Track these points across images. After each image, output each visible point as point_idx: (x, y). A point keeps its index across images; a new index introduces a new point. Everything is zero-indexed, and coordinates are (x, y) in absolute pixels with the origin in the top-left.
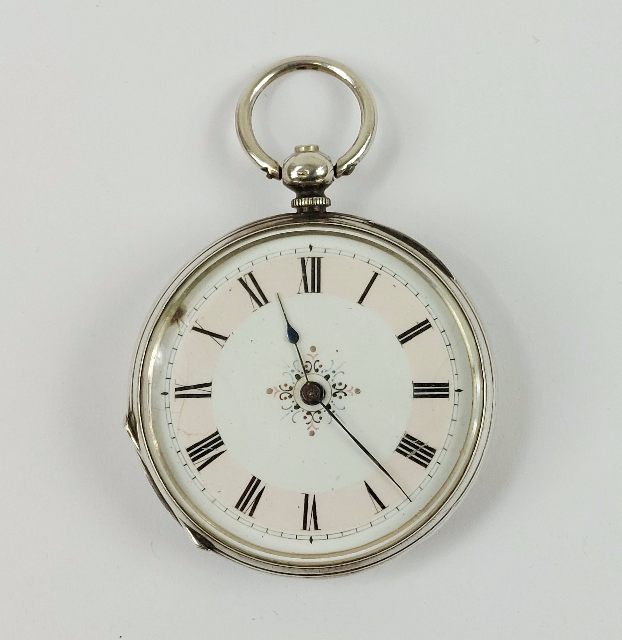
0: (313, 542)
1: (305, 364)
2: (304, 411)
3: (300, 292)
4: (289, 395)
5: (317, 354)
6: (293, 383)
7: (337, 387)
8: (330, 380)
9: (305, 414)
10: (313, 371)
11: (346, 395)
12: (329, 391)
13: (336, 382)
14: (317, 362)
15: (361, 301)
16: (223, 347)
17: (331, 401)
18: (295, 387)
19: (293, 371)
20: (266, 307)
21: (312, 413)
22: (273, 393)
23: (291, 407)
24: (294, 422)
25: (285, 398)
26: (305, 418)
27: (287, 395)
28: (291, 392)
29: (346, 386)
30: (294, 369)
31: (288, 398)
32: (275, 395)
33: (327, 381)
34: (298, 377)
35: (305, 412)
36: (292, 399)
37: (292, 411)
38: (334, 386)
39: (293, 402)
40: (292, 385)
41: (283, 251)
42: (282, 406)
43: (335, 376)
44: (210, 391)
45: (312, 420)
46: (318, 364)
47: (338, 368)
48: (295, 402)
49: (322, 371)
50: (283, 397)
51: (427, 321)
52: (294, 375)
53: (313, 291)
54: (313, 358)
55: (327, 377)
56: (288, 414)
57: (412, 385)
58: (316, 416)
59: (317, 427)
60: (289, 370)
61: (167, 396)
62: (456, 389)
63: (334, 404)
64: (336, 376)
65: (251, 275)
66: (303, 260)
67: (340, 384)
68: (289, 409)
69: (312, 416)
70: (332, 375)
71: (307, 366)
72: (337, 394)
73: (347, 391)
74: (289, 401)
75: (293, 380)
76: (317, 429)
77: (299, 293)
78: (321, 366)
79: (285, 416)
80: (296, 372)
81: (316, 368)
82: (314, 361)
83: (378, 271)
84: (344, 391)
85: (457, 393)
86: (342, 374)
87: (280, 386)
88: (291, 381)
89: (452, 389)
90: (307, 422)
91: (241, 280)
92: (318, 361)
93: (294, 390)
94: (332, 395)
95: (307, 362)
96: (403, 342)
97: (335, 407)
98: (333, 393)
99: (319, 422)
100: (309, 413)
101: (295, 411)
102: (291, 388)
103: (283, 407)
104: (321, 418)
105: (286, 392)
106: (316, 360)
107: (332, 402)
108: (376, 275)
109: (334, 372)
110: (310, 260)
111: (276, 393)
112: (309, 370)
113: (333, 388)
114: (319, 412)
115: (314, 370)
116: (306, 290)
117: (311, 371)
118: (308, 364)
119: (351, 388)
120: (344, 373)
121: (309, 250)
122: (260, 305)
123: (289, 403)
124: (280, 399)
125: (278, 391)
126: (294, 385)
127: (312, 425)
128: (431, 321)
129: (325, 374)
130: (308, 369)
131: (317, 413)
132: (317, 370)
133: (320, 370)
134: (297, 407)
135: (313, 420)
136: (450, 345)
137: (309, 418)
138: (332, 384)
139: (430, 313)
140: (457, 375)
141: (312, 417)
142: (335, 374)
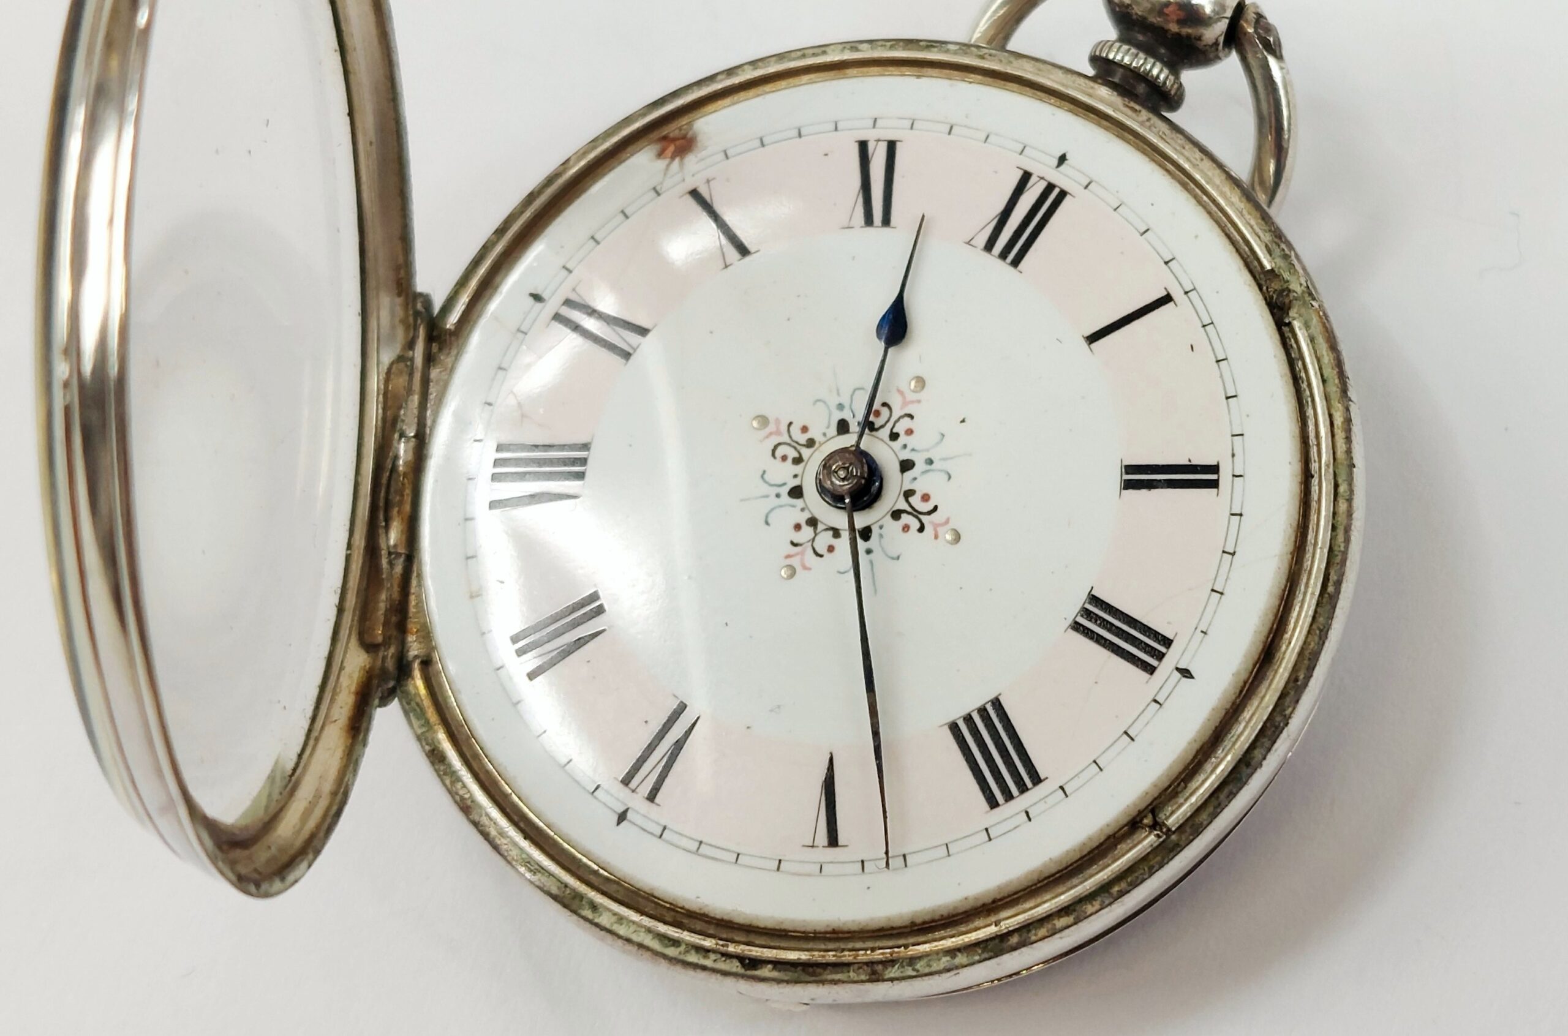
0: (624, 824)
1: (876, 406)
2: (807, 511)
3: (971, 243)
4: (797, 455)
5: (919, 401)
6: (825, 434)
7: (915, 501)
8: (909, 475)
9: (803, 518)
10: (885, 433)
11: (921, 529)
12: (891, 498)
13: (920, 487)
14: (907, 419)
15: (1093, 338)
16: (726, 267)
17: (880, 523)
18: (821, 445)
19: (841, 407)
20: (877, 233)
21: (820, 527)
22: (767, 430)
23: (784, 484)
24: (767, 523)
25: (784, 458)
26: (798, 527)
27: (792, 454)
28: (806, 453)
29: (935, 508)
30: (846, 403)
31: (790, 460)
32: (767, 437)
33: (900, 474)
34: (843, 427)
35: (807, 515)
36: (798, 469)
37: (778, 496)
38: (908, 494)
39: (796, 476)
40: (819, 438)
41: (996, 134)
42: (764, 472)
43: (925, 472)
44: (635, 346)
45: (809, 541)
46: (905, 423)
47: (944, 459)
48: (799, 479)
49: (905, 446)
50: (780, 452)
51: (1214, 469)
52: (838, 416)
53: (1003, 255)
54: (905, 403)
55: (906, 466)
56: (767, 496)
57: (1084, 596)
58: (824, 539)
59: (808, 565)
60: (834, 401)
61: (539, 305)
62: (1181, 666)
63: (881, 536)
64: (930, 474)
65: (892, 146)
66: (1026, 176)
67: (926, 498)
68: (775, 488)
69: (815, 532)
70: (920, 466)
71: (878, 414)
72: (904, 516)
73: (931, 522)
74: (789, 468)
75: (828, 427)
76: (805, 568)
77: (968, 243)
78: (910, 432)
79: (757, 498)
80: (846, 415)
81: (895, 431)
82: (902, 413)
83: (1177, 294)
84: (923, 518)
85: (1178, 675)
86: (946, 477)
87: (790, 424)
88: (822, 426)
89: (1173, 657)
90: (795, 541)
91: (863, 146)
92: (911, 416)
93: (815, 451)
94: (890, 512)
95: (885, 404)
96: (1129, 485)
97: (880, 541)
98: (895, 509)
99: (821, 556)
100: (813, 522)
101: (786, 499)
102: (811, 443)
103: (766, 476)
104: (831, 549)
105: (794, 444)
106: (908, 412)
107: (881, 527)
108: (1167, 299)
109: (930, 462)
110: (1042, 185)
111: (771, 434)
112: (876, 426)
113: (902, 498)
114: (836, 533)
115: (888, 432)
116: (989, 246)
117: (882, 430)
118: (885, 412)
119: (943, 520)
120: (950, 477)
121: (1056, 162)
122: (869, 220)
123: (784, 474)
124: (770, 453)
125: (778, 433)
126: (823, 439)
127: (802, 553)
128: (1225, 477)
129: (905, 455)
130: (878, 422)
131: (831, 533)
132: (894, 436)
133: (903, 439)
134: (796, 492)
135: (810, 544)
136: (1233, 554)
137: (807, 532)
138: (906, 487)
139: (1233, 455)
140: (1204, 633)
141: (813, 535)
142: (929, 467)
